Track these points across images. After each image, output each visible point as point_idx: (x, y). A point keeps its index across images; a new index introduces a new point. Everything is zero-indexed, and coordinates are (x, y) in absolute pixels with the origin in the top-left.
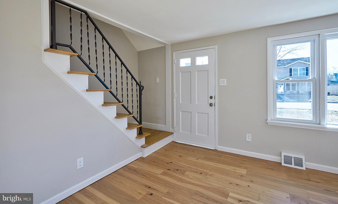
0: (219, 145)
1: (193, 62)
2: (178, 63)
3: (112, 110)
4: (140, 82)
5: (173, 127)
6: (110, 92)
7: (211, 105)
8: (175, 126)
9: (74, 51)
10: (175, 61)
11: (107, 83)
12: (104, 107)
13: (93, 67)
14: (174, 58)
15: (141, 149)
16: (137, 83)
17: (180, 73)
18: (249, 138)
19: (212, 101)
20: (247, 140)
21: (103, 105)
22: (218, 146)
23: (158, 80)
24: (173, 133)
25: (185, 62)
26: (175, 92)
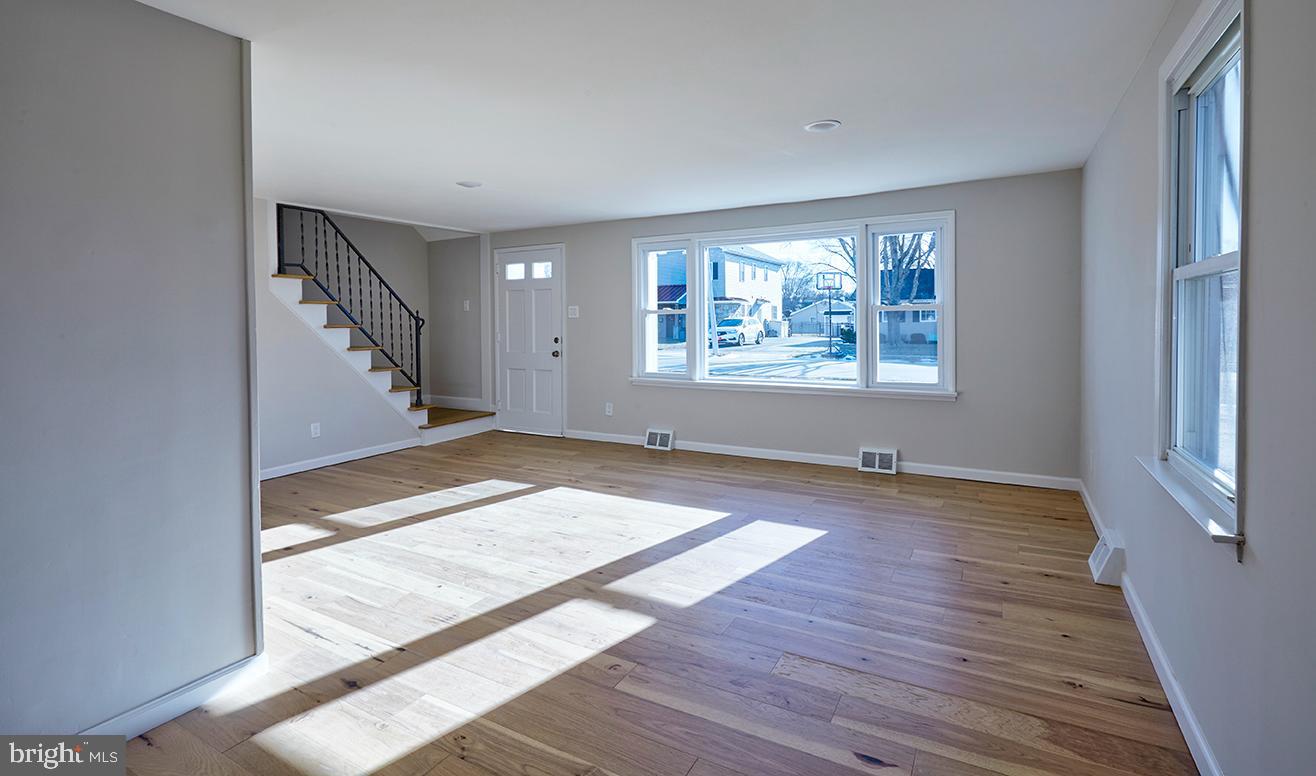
0: (569, 428)
1: (528, 271)
2: (504, 272)
3: (364, 359)
4: (417, 312)
5: (494, 402)
6: (361, 329)
7: (555, 354)
8: (498, 398)
9: (309, 274)
10: (498, 269)
11: (356, 315)
12: (352, 353)
13: (333, 291)
14: (496, 261)
15: (419, 431)
16: (411, 314)
17: (507, 293)
18: (609, 410)
19: (557, 347)
20: (607, 413)
21: (348, 349)
22: (568, 431)
23: (467, 305)
24: (494, 414)
25: (515, 271)
26: (497, 330)
